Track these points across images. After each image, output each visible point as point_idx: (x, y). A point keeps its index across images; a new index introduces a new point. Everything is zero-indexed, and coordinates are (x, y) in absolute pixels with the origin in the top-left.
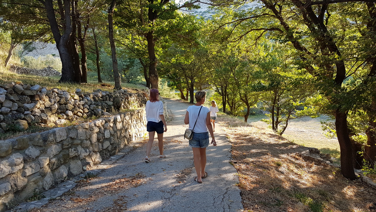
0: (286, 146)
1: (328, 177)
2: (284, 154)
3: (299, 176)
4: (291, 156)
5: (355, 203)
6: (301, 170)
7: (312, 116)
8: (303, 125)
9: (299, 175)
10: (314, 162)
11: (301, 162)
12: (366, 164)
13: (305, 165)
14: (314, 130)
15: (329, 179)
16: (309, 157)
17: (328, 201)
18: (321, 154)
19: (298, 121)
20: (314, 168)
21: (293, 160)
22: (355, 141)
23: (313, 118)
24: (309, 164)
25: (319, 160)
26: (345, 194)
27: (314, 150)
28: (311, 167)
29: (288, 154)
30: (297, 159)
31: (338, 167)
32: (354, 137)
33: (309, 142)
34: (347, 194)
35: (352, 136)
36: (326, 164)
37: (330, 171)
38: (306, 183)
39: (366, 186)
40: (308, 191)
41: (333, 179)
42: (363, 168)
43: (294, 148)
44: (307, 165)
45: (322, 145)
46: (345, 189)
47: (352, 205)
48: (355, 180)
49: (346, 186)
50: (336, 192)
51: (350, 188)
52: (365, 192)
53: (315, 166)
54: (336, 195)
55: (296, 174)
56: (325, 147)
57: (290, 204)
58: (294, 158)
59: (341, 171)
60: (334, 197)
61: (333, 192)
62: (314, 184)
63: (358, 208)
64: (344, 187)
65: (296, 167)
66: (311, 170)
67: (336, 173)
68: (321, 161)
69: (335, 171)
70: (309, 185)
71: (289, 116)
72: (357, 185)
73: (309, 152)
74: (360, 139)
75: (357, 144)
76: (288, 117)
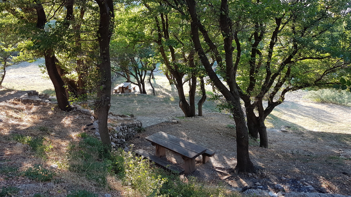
0: (4, 94)
1: (48, 114)
2: (2, 102)
3: (19, 120)
4: (9, 103)
5: (72, 129)
6: (21, 114)
7: (29, 61)
8: (23, 70)
9: (19, 118)
10: (33, 104)
11: (20, 106)
12: (72, 95)
13: (25, 108)
14: (35, 75)
15: (48, 115)
16: (28, 100)
17: (49, 134)
18: (39, 95)
19: (18, 67)
20: (34, 108)
21: (12, 106)
22: (69, 78)
23: (30, 62)
24: (29, 106)
25: (38, 101)
26: (64, 124)
27: (33, 93)
28: (31, 108)
29: (6, 102)
30: (16, 104)
31: (55, 103)
32: (67, 76)
33: (32, 86)
34: (65, 124)
35: (66, 75)
36: (45, 103)
37: (49, 108)
38: (27, 124)
39: (80, 114)
40: (29, 131)
41: (52, 115)
42: (69, 99)
43: (12, 94)
44: (27, 108)
45: (44, 87)
46: (63, 120)
47: (71, 131)
48: (71, 111)
49: (64, 117)
50: (56, 125)
51: (68, 118)
52: (79, 118)
53: (35, 106)
54: (56, 128)
55: (16, 118)
56: (47, 88)
57: (8, 147)
58: (13, 103)
59: (59, 105)
60: (54, 129)
61: (52, 125)
62: (34, 123)
63: (75, 132)
64: (62, 119)
65: (15, 112)
66: (32, 112)
67: (54, 109)
68: (40, 101)
69: (53, 107)
70: (29, 125)
71: (6, 63)
72: (73, 114)
73: (28, 95)
74: (72, 76)
75: (71, 81)
76: (5, 65)
